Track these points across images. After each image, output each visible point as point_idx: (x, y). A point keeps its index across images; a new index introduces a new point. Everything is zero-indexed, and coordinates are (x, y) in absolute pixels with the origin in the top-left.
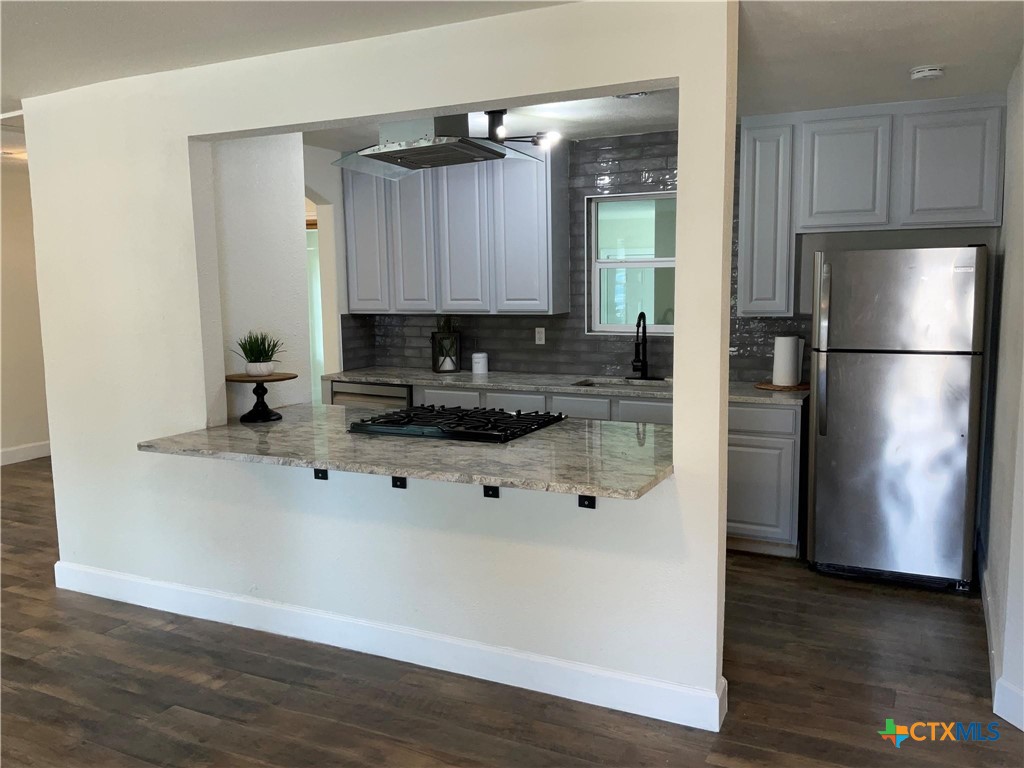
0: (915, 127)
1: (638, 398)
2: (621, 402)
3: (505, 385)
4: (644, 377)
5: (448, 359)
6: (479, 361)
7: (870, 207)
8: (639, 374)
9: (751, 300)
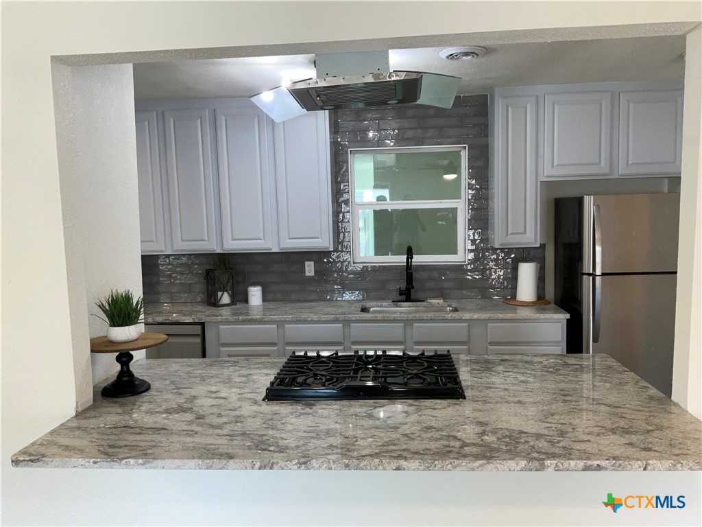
0: (628, 101)
1: (431, 320)
2: (415, 325)
3: (304, 316)
4: (408, 299)
5: (226, 294)
6: (255, 294)
7: (597, 161)
8: (404, 297)
9: (507, 235)
